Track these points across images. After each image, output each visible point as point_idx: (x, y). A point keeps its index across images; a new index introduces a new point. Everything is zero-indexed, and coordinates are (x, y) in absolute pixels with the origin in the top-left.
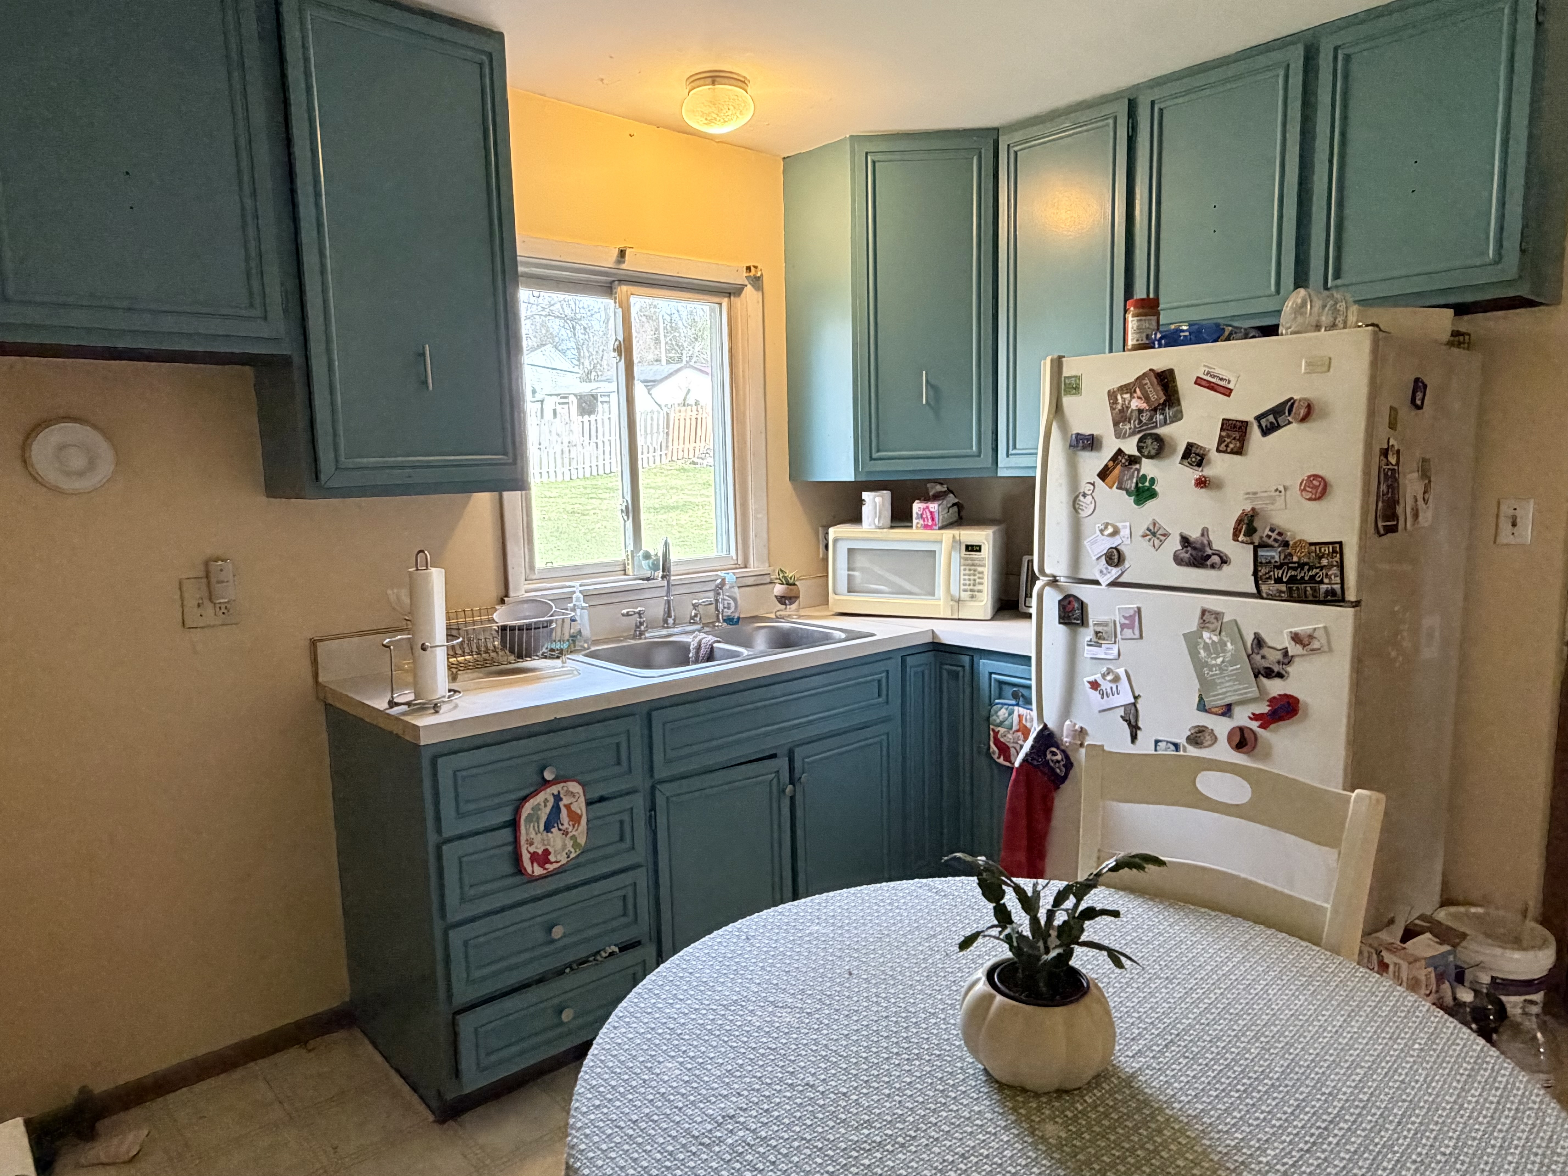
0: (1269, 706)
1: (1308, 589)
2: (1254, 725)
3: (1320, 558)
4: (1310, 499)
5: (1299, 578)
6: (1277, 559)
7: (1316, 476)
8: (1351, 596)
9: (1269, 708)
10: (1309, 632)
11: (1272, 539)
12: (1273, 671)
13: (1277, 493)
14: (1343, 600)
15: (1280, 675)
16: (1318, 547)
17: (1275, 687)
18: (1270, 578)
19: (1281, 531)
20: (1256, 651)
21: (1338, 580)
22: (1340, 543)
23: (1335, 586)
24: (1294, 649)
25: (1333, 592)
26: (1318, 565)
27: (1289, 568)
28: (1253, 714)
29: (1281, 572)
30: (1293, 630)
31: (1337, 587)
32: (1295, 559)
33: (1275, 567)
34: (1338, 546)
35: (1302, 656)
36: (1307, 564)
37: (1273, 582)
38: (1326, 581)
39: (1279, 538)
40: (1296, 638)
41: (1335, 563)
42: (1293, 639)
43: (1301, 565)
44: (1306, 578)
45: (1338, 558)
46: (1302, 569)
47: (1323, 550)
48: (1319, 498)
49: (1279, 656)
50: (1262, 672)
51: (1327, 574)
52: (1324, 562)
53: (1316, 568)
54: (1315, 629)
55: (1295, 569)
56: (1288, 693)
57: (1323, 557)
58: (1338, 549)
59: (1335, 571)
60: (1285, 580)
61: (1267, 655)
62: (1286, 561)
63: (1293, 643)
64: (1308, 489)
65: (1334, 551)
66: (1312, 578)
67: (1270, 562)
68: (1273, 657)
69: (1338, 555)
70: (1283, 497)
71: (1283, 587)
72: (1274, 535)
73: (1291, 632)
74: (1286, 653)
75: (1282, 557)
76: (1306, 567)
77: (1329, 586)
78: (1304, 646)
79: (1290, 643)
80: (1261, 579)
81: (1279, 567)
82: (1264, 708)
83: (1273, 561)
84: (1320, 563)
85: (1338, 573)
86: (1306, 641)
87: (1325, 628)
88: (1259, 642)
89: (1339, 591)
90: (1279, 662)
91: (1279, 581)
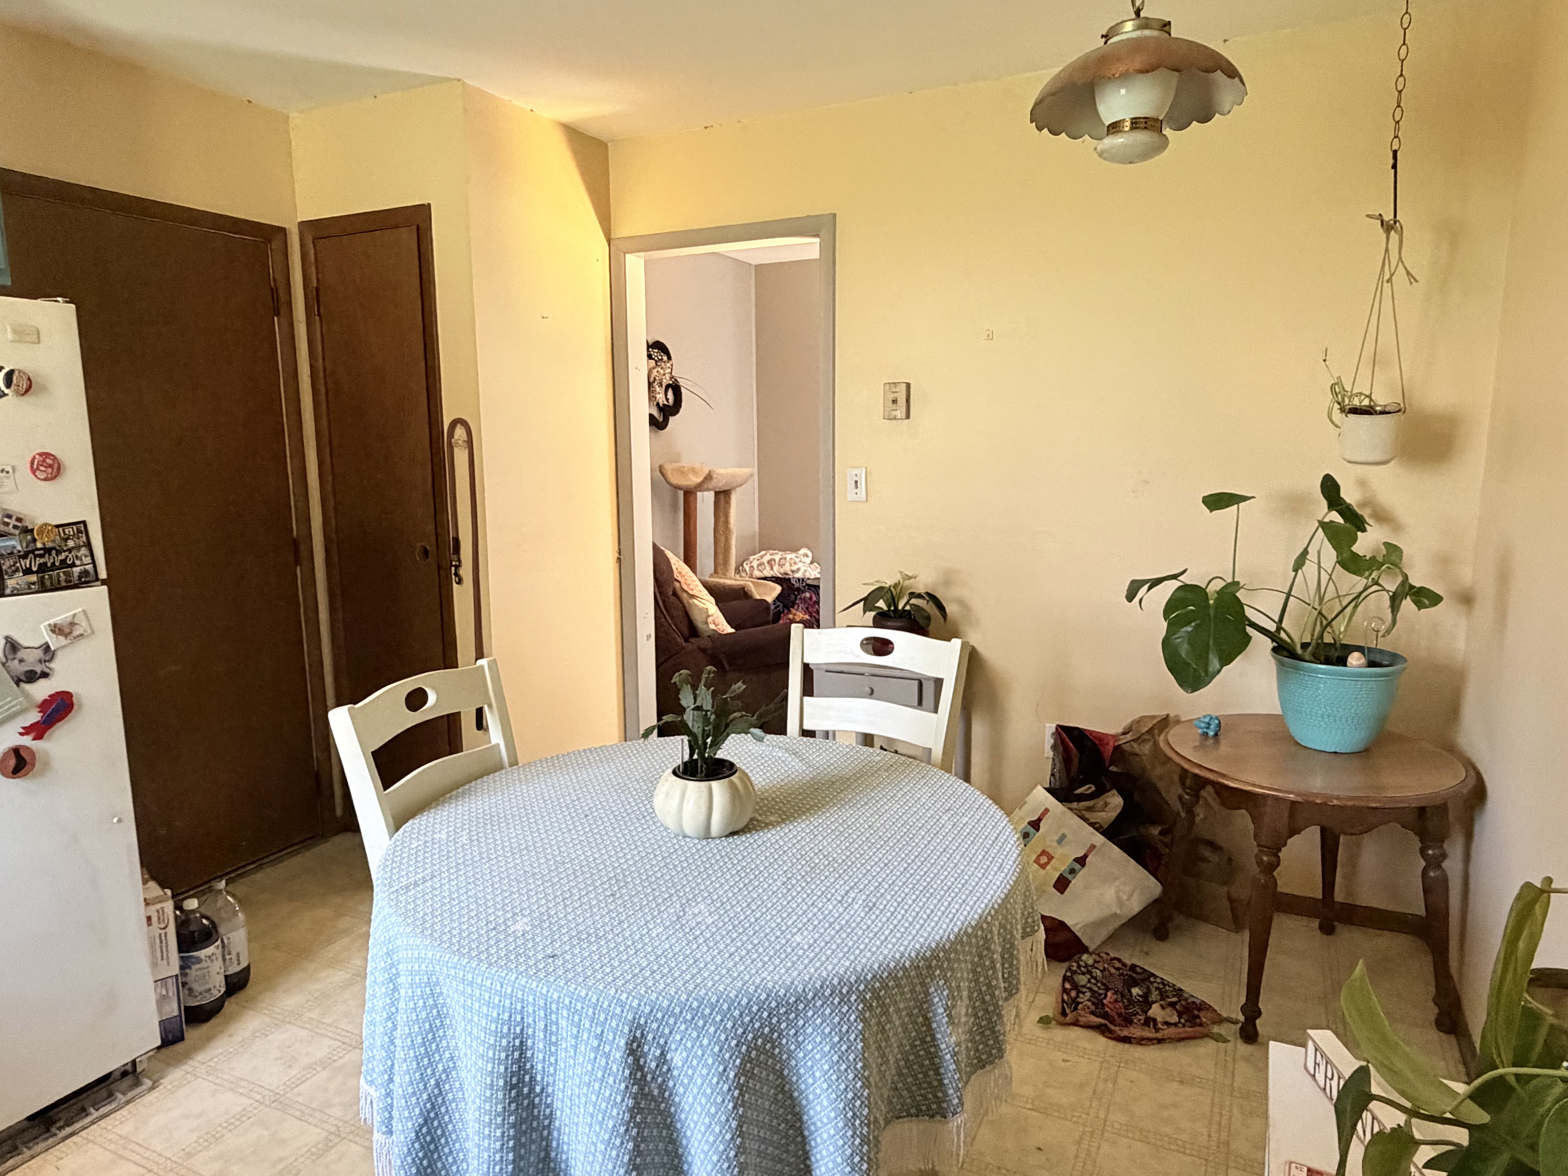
0: (40, 712)
1: (61, 574)
2: (27, 741)
3: (66, 540)
4: (46, 479)
5: (49, 565)
6: (19, 548)
7: (47, 455)
8: (103, 575)
9: (41, 714)
10: (69, 620)
11: (11, 526)
12: (36, 673)
13: (4, 474)
14: (97, 579)
15: (45, 675)
16: (61, 529)
17: (41, 690)
18: (17, 570)
19: (19, 516)
20: (10, 657)
21: (88, 560)
22: (84, 522)
23: (87, 567)
24: (55, 642)
25: (85, 573)
26: (65, 548)
27: (36, 556)
28: (23, 728)
29: (28, 562)
30: (52, 622)
31: (89, 567)
32: (39, 545)
33: (20, 557)
34: (82, 525)
35: (63, 647)
36: (54, 548)
37: (21, 574)
38: (78, 562)
39: (19, 524)
40: (56, 629)
41: (82, 543)
42: (53, 631)
43: (48, 551)
44: (57, 564)
45: (84, 539)
46: (50, 554)
47: (67, 531)
48: (54, 478)
49: (39, 654)
50: (23, 678)
51: (77, 556)
52: (71, 544)
53: (65, 551)
54: (74, 615)
55: (41, 556)
56: (59, 690)
57: (68, 539)
58: (83, 529)
59: (84, 551)
60: (34, 569)
61: (25, 657)
62: (30, 549)
63: (54, 636)
64: (42, 468)
65: (79, 531)
66: (63, 562)
67: (12, 553)
68: (31, 659)
69: (84, 535)
70: (12, 478)
71: (34, 578)
72: (13, 522)
73: (50, 625)
74: (46, 648)
75: (24, 545)
76: (54, 552)
77: (82, 568)
78: (66, 636)
79: (49, 636)
80: (7, 573)
81: (25, 557)
82: (35, 716)
83: (15, 552)
84: (66, 545)
85: (87, 553)
86: (67, 630)
87: (84, 612)
88: (13, 646)
89: (92, 572)
90: (40, 661)
91: (28, 571)
